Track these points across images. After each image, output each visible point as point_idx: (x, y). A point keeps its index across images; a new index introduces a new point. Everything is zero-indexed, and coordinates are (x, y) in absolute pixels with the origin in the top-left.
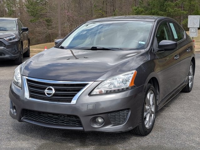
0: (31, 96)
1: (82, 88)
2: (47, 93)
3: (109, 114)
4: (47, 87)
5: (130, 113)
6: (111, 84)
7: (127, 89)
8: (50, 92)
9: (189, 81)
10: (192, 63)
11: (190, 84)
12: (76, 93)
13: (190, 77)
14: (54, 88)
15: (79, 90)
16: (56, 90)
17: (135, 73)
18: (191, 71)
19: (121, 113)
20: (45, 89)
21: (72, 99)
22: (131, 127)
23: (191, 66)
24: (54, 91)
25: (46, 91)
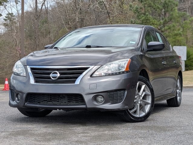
0: (36, 82)
1: (84, 71)
2: (52, 77)
3: (109, 93)
4: (52, 72)
5: (126, 92)
6: (108, 70)
7: (123, 72)
8: (55, 75)
9: (177, 95)
10: (179, 77)
11: (178, 98)
12: (79, 76)
13: (178, 91)
14: (59, 72)
15: (81, 73)
16: (61, 74)
17: (129, 60)
18: (179, 84)
19: (119, 93)
20: (51, 74)
21: (76, 80)
22: (127, 106)
23: (178, 80)
24: (58, 75)
25: (51, 75)
